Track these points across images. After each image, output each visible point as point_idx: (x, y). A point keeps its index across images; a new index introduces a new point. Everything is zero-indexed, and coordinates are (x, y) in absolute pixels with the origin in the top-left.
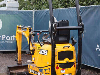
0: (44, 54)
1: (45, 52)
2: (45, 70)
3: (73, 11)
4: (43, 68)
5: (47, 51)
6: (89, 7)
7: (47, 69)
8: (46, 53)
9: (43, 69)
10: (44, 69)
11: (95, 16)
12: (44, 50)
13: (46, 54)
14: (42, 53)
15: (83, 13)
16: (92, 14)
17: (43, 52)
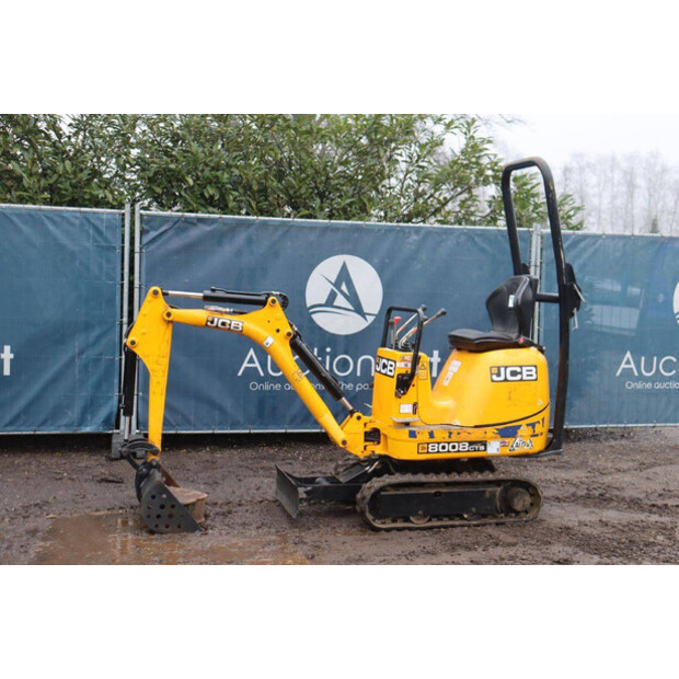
0: (521, 380)
1: (525, 373)
2: (533, 425)
3: (82, 225)
4: (523, 423)
5: (534, 369)
6: (201, 220)
7: (538, 422)
8: (533, 373)
9: (519, 427)
10: (528, 425)
11: (239, 253)
12: (521, 367)
13: (534, 377)
14: (509, 378)
15: (165, 237)
16: (220, 243)
17: (514, 373)
